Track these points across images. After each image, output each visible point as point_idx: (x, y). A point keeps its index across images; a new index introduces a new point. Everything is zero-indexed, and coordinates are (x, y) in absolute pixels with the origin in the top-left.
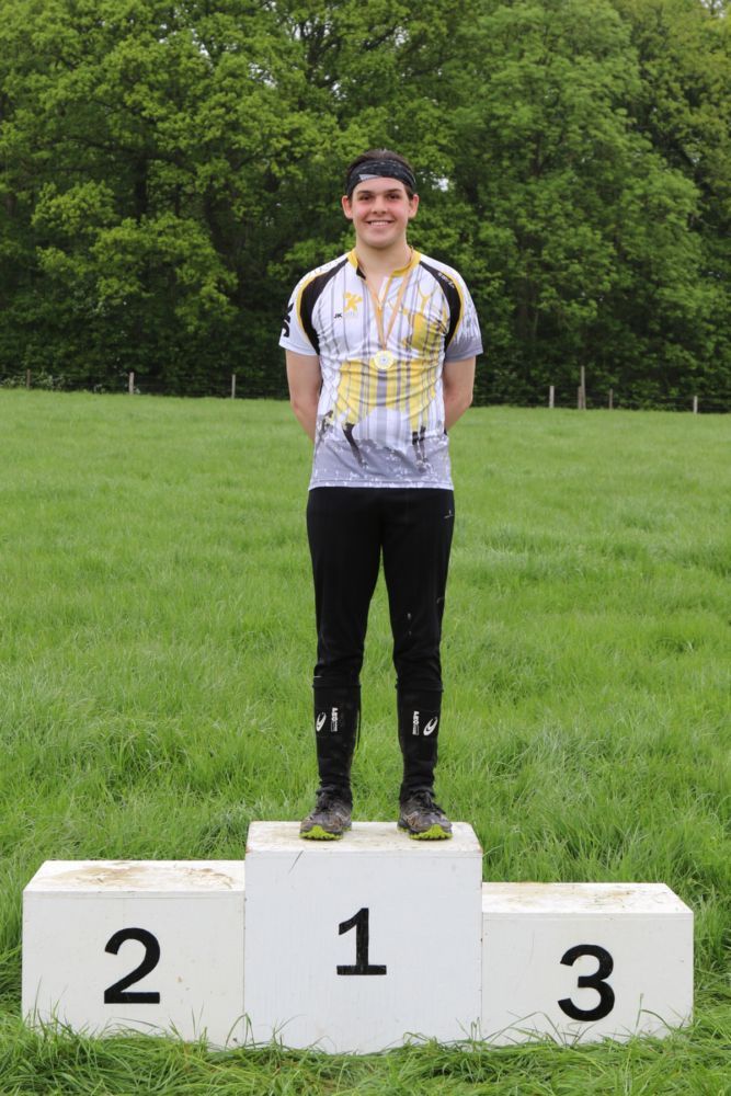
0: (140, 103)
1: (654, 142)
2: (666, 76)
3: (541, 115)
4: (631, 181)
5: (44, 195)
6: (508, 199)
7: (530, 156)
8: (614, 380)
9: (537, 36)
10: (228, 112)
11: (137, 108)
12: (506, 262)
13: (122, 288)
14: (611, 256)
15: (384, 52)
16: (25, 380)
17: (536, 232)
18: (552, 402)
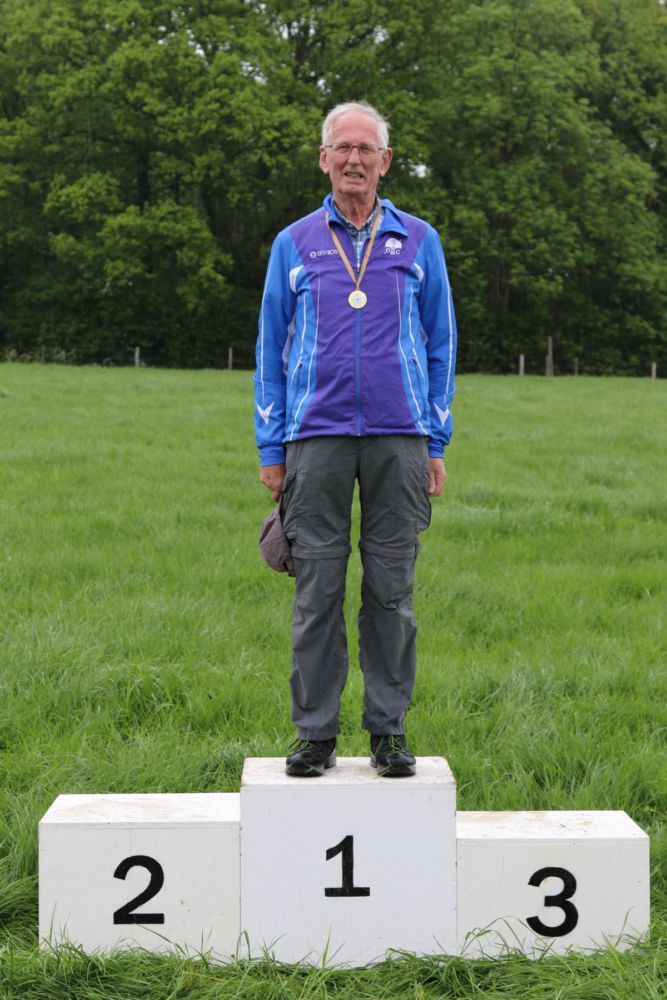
0: (142, 99)
1: (613, 129)
2: (625, 68)
3: (510, 106)
4: (593, 165)
5: (55, 185)
6: (479, 184)
7: (500, 143)
8: (580, 349)
9: (506, 32)
10: (222, 106)
11: (138, 105)
12: (479, 242)
13: (127, 270)
14: (575, 235)
15: (365, 49)
16: (40, 355)
17: (506, 214)
18: (522, 370)
